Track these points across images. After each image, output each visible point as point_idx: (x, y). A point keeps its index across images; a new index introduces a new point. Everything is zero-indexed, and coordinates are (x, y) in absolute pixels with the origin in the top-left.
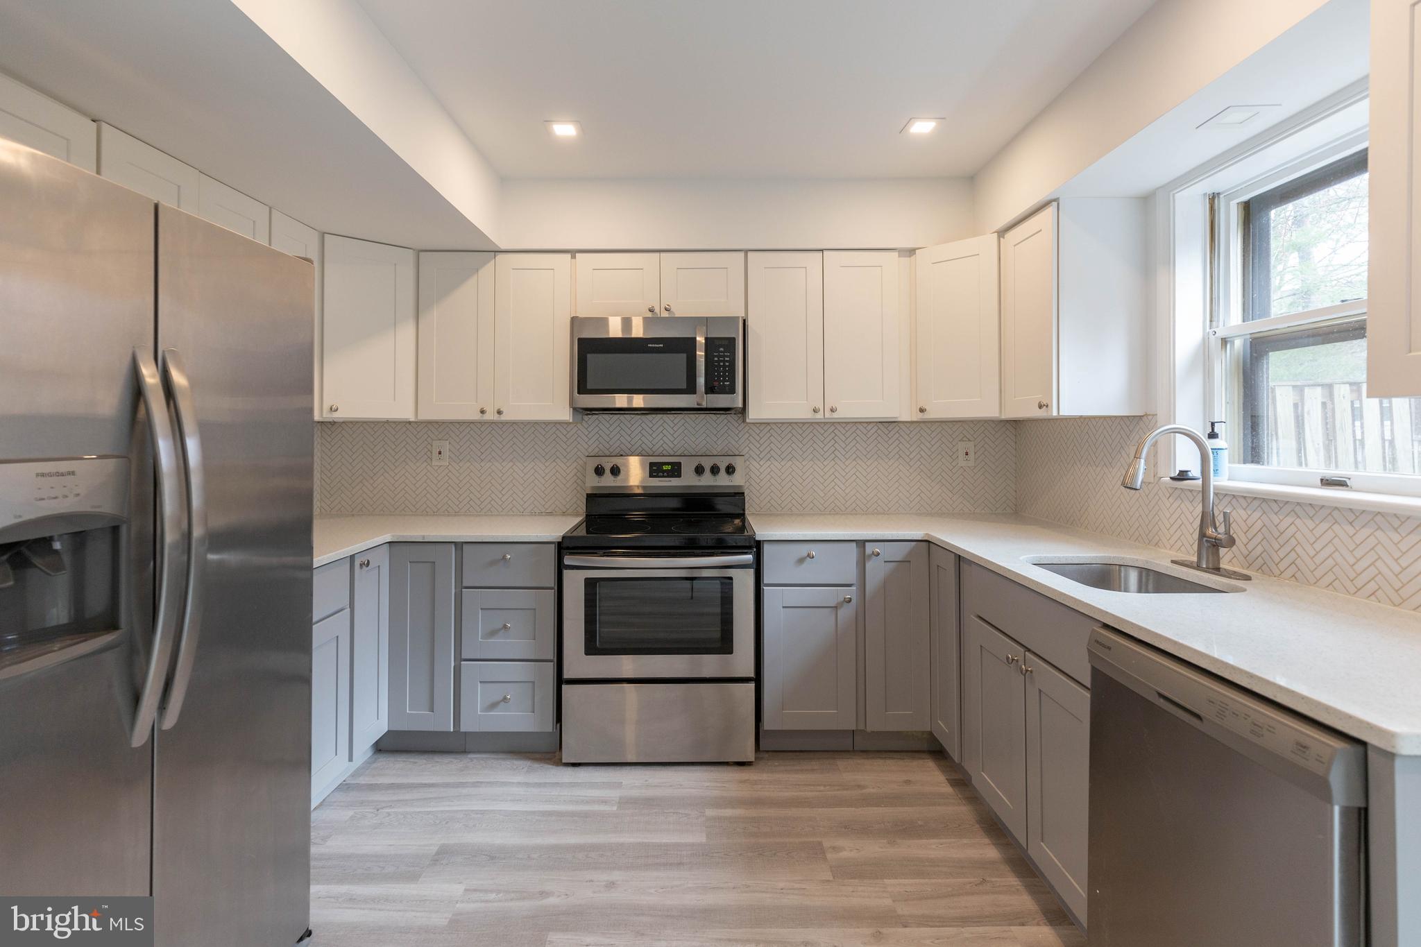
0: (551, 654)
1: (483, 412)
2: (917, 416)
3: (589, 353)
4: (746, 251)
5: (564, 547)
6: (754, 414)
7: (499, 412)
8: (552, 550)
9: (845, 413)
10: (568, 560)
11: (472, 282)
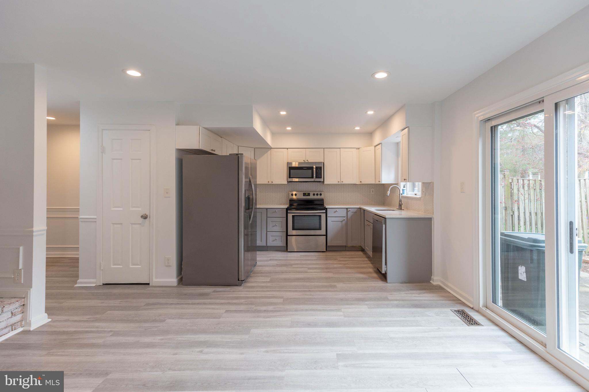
0: (285, 230)
1: (269, 182)
2: (360, 183)
3: (292, 169)
4: (324, 148)
5: (287, 209)
6: (326, 183)
7: (272, 182)
8: (285, 209)
9: (344, 182)
10: (289, 211)
11: (266, 155)
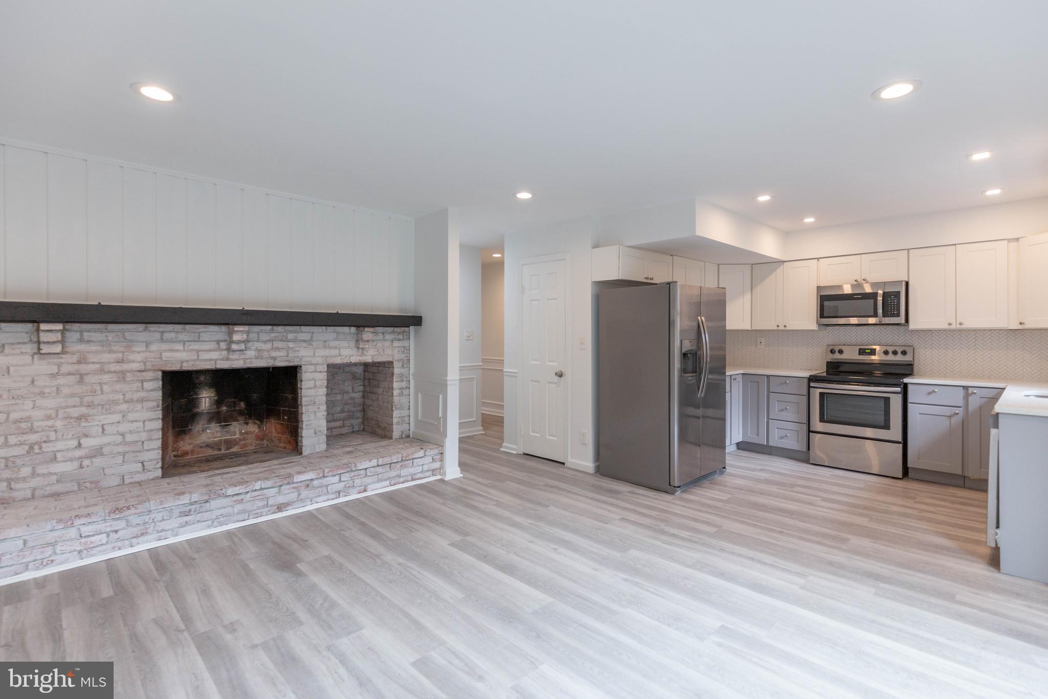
0: (805, 420)
1: (778, 326)
2: (1019, 327)
3: (825, 301)
4: (908, 250)
5: (812, 379)
6: (913, 326)
7: (785, 326)
8: (806, 381)
9: (966, 324)
10: (812, 384)
11: (774, 273)
